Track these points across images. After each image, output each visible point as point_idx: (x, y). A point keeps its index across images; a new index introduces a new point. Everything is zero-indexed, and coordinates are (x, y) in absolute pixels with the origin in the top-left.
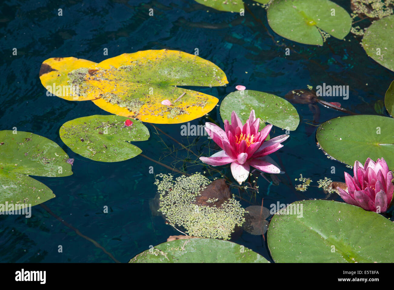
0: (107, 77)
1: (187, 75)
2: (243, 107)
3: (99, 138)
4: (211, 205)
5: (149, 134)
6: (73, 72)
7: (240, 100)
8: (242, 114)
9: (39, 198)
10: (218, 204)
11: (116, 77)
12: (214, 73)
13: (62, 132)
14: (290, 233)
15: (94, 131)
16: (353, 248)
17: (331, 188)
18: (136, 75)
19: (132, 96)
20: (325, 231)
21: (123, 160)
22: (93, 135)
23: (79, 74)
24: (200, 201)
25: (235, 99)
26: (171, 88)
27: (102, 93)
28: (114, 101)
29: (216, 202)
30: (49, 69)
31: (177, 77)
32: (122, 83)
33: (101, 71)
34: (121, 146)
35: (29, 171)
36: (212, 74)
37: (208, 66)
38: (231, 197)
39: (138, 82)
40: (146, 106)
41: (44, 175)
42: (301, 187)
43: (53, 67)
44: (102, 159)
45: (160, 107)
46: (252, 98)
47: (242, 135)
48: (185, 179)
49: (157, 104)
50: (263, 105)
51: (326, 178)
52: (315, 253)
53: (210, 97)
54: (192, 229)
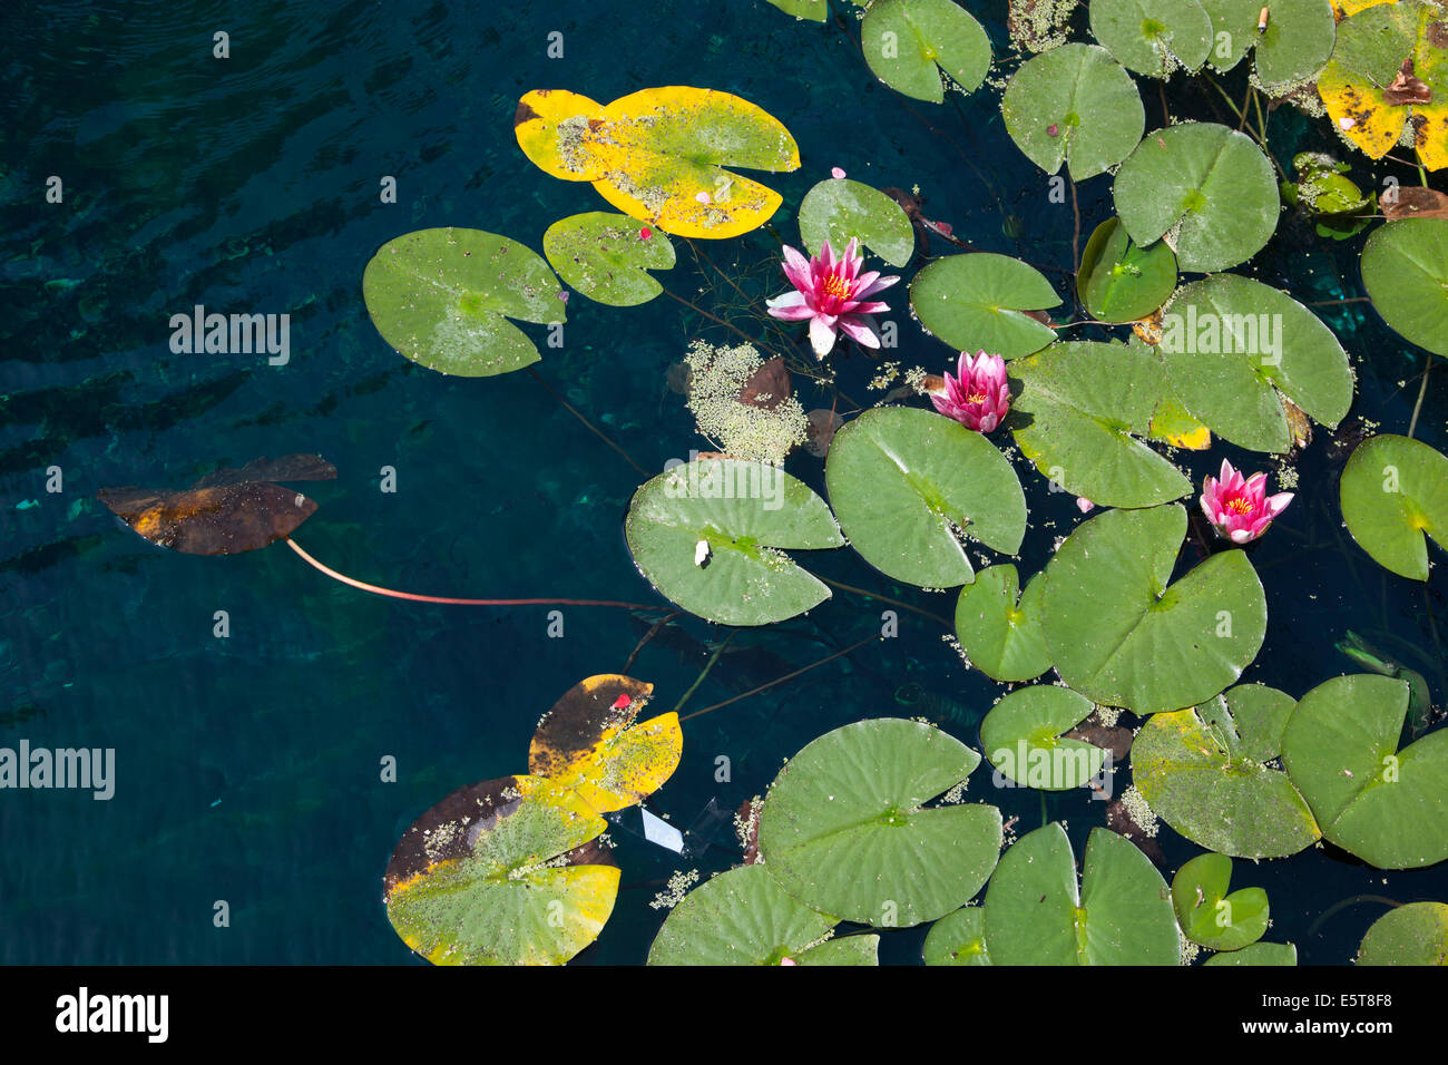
0: (616, 139)
1: (738, 144)
2: (834, 212)
3: (602, 257)
4: (761, 405)
5: (674, 258)
6: (565, 123)
7: (832, 198)
8: (832, 225)
9: (518, 359)
10: (771, 404)
11: (630, 140)
12: (781, 143)
13: (548, 241)
14: (859, 460)
15: (594, 244)
16: (941, 491)
17: (922, 387)
18: (661, 139)
19: (653, 180)
20: (907, 461)
21: (634, 304)
22: (593, 251)
23: (575, 127)
24: (746, 397)
25: (826, 195)
26: (712, 168)
27: (607, 170)
28: (625, 188)
29: (768, 401)
30: (529, 114)
31: (723, 148)
32: (639, 152)
33: (608, 124)
34: (633, 277)
35: (506, 309)
36: (777, 145)
37: (774, 128)
38: (792, 396)
39: (664, 152)
40: (672, 201)
41: (525, 319)
42: (880, 381)
43: (535, 110)
44: (604, 299)
45: (693, 205)
46: (851, 195)
47: (832, 277)
48: (728, 353)
49: (689, 198)
50: (865, 213)
51: (918, 368)
52: (888, 496)
53: (770, 192)
54: (732, 443)
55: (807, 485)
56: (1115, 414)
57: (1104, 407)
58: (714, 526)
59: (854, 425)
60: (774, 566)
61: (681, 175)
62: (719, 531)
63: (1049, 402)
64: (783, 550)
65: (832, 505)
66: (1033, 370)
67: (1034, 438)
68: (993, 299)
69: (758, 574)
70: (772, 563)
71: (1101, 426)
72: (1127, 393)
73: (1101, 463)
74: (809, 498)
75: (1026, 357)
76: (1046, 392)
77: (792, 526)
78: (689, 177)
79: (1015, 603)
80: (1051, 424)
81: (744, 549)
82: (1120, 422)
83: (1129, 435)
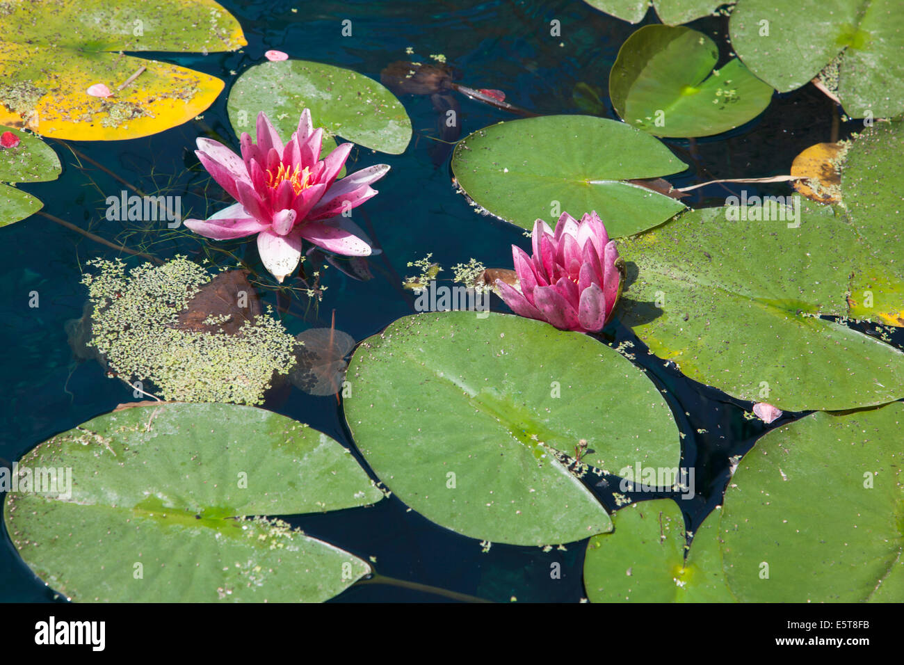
1: (147, 26)
2: (281, 101)
4: (213, 330)
5: (59, 166)
7: (274, 84)
8: (281, 117)
10: (231, 328)
12: (214, 20)
14: (394, 388)
16: (534, 414)
17: (481, 283)
18: (24, 26)
19: (16, 76)
20: (472, 378)
24: (188, 320)
25: (264, 82)
26: (110, 57)
29: (224, 324)
31: (123, 32)
36: (207, 22)
37: (199, 5)
38: (263, 312)
39: (30, 42)
40: (50, 98)
42: (416, 282)
45: (84, 101)
46: (301, 78)
47: (281, 168)
48: (151, 273)
49: (76, 93)
50: (328, 97)
51: (473, 261)
52: (451, 428)
53: (204, 77)
54: (172, 385)
55: (311, 426)
56: (791, 293)
57: (771, 287)
58: (160, 496)
59: (381, 341)
60: (268, 541)
61: (59, 66)
62: (169, 504)
63: (683, 285)
64: (279, 517)
65: (361, 450)
66: (651, 248)
67: (668, 332)
68: (580, 170)
69: (242, 555)
70: (263, 537)
71: (770, 310)
72: (804, 264)
73: (782, 357)
74: (317, 443)
75: (638, 236)
76: (676, 273)
77: (292, 484)
78: (74, 69)
79: (682, 552)
80: (692, 314)
81: (214, 524)
82: (799, 302)
83: (817, 316)
